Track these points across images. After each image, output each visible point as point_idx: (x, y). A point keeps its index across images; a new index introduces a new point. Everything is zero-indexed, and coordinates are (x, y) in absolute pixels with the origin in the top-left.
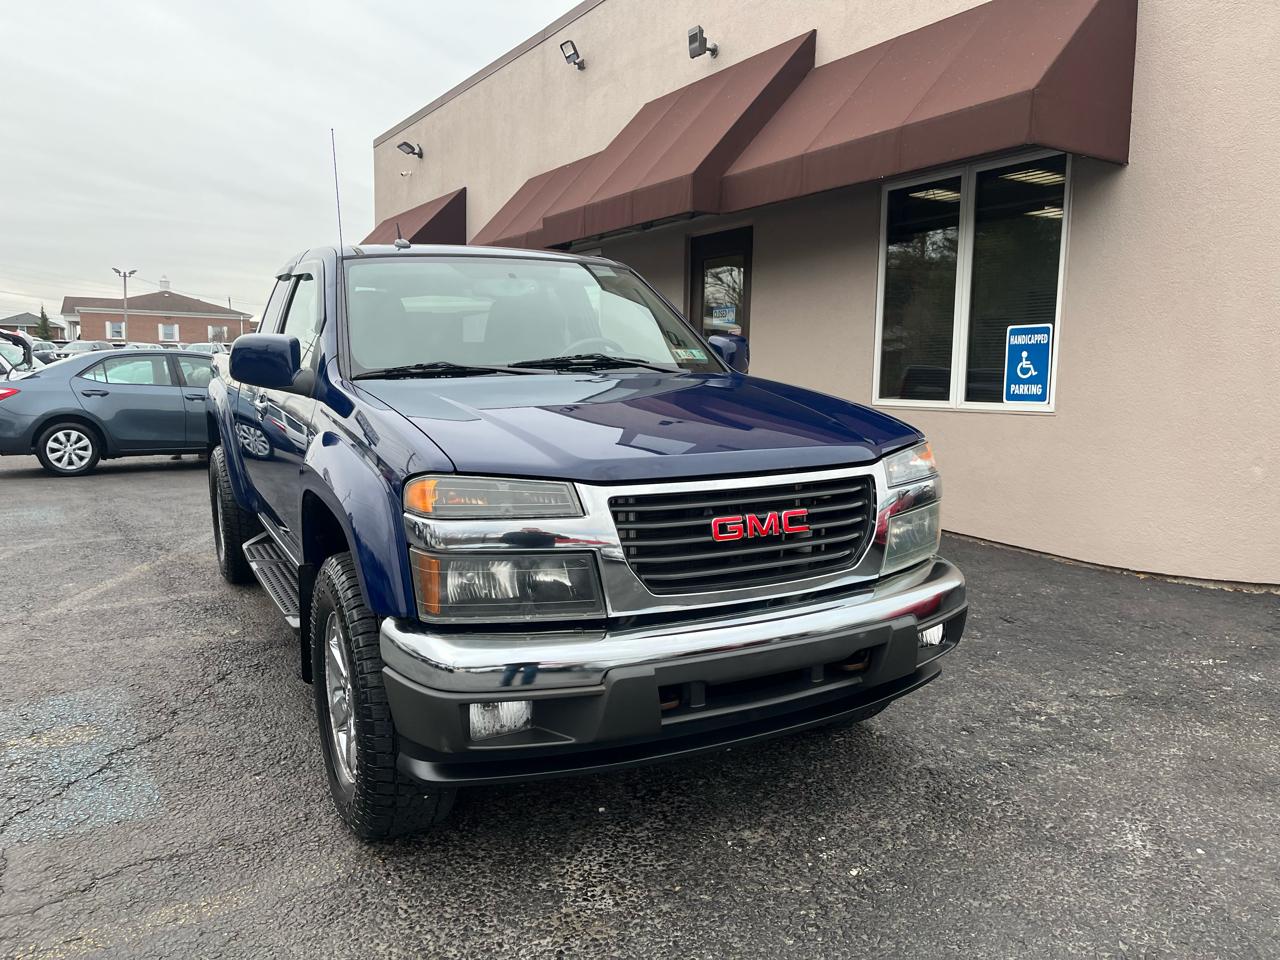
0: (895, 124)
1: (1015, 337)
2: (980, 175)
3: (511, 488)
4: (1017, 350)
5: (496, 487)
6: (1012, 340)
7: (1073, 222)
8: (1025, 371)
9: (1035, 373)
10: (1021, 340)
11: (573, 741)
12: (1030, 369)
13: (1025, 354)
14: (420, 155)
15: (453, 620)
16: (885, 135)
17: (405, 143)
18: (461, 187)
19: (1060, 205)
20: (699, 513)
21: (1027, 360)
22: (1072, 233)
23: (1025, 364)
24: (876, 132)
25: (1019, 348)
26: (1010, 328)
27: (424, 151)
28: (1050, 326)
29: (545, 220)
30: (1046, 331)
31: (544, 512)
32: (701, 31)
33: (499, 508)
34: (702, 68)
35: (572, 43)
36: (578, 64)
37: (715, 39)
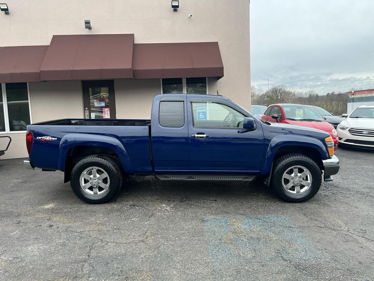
7: (209, 89)
8: (201, 117)
9: (204, 117)
13: (201, 113)
30: (205, 109)
32: (90, 22)
35: (6, 4)
36: (6, 12)
37: (92, 25)
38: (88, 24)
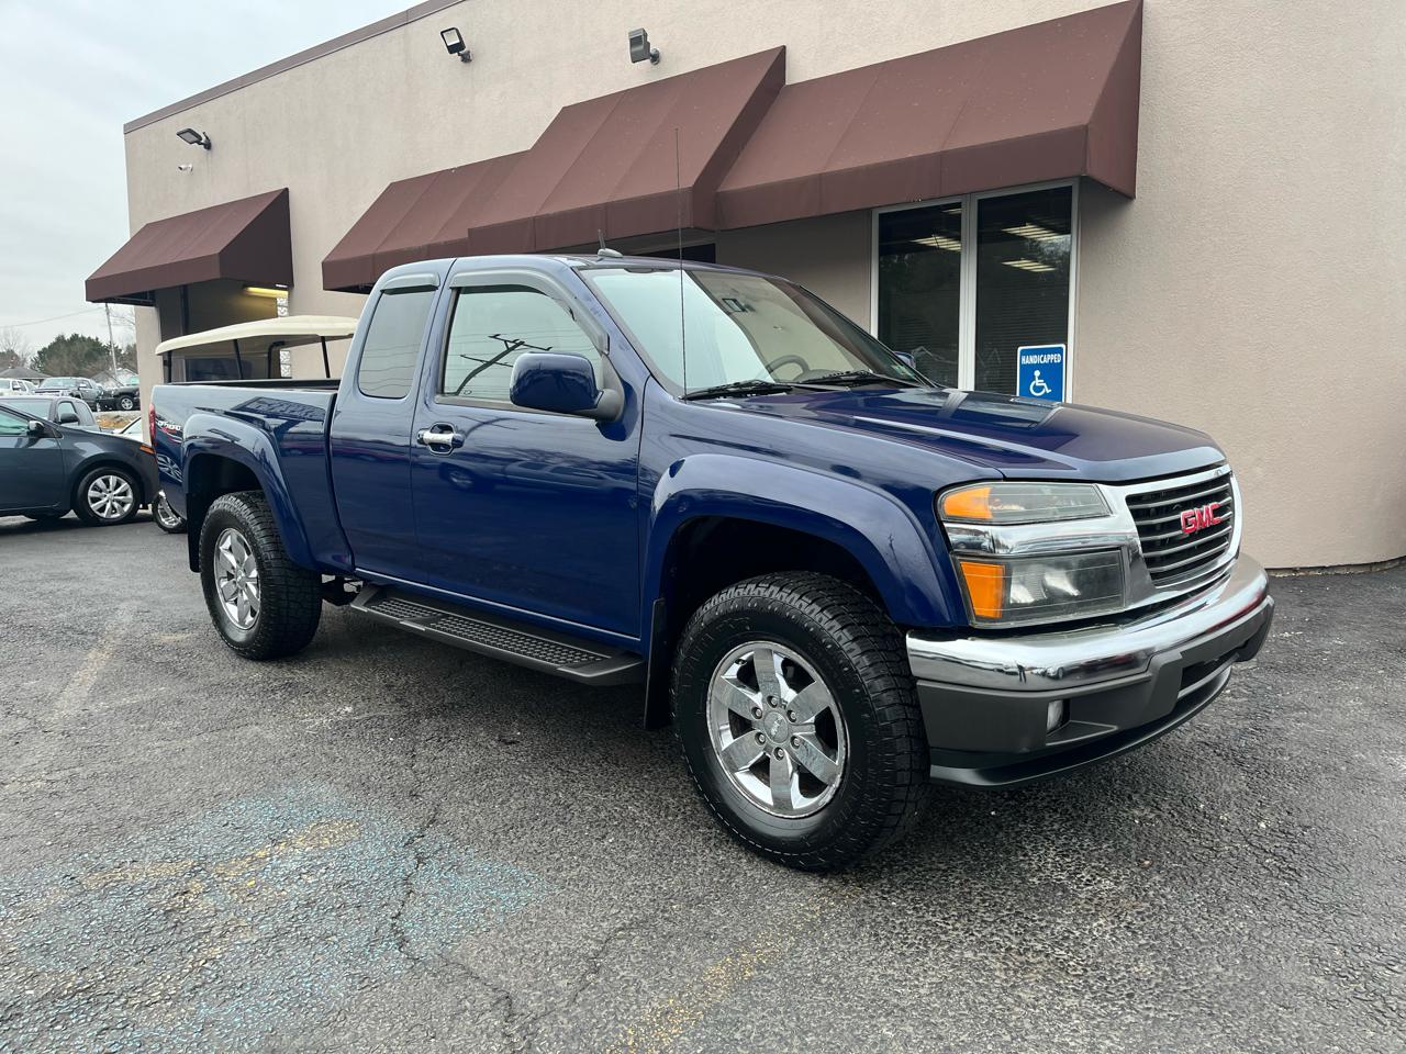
0: (932, 148)
1: (1025, 357)
2: (979, 201)
3: (1053, 491)
4: (1028, 370)
5: (1040, 491)
6: (1023, 359)
7: (1082, 248)
8: (1038, 389)
9: (1049, 391)
10: (1033, 360)
11: (1115, 728)
12: (1043, 387)
13: (1037, 373)
14: (208, 146)
15: (1012, 624)
16: (922, 159)
17: (190, 131)
18: (283, 187)
19: (1066, 231)
20: (1169, 510)
21: (1039, 378)
22: (1082, 261)
23: (1038, 382)
24: (910, 155)
25: (1030, 368)
26: (1020, 349)
27: (212, 142)
28: (1063, 346)
29: (470, 231)
30: (1059, 351)
31: (1084, 513)
32: (646, 35)
33: (1047, 512)
34: (639, 75)
35: (457, 30)
36: (462, 55)
37: (655, 44)
38: (640, 47)
